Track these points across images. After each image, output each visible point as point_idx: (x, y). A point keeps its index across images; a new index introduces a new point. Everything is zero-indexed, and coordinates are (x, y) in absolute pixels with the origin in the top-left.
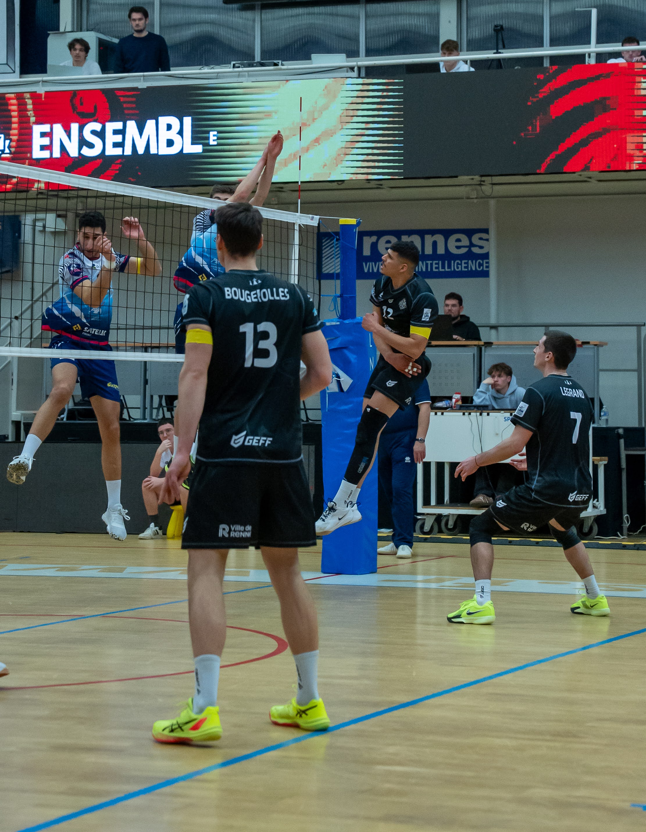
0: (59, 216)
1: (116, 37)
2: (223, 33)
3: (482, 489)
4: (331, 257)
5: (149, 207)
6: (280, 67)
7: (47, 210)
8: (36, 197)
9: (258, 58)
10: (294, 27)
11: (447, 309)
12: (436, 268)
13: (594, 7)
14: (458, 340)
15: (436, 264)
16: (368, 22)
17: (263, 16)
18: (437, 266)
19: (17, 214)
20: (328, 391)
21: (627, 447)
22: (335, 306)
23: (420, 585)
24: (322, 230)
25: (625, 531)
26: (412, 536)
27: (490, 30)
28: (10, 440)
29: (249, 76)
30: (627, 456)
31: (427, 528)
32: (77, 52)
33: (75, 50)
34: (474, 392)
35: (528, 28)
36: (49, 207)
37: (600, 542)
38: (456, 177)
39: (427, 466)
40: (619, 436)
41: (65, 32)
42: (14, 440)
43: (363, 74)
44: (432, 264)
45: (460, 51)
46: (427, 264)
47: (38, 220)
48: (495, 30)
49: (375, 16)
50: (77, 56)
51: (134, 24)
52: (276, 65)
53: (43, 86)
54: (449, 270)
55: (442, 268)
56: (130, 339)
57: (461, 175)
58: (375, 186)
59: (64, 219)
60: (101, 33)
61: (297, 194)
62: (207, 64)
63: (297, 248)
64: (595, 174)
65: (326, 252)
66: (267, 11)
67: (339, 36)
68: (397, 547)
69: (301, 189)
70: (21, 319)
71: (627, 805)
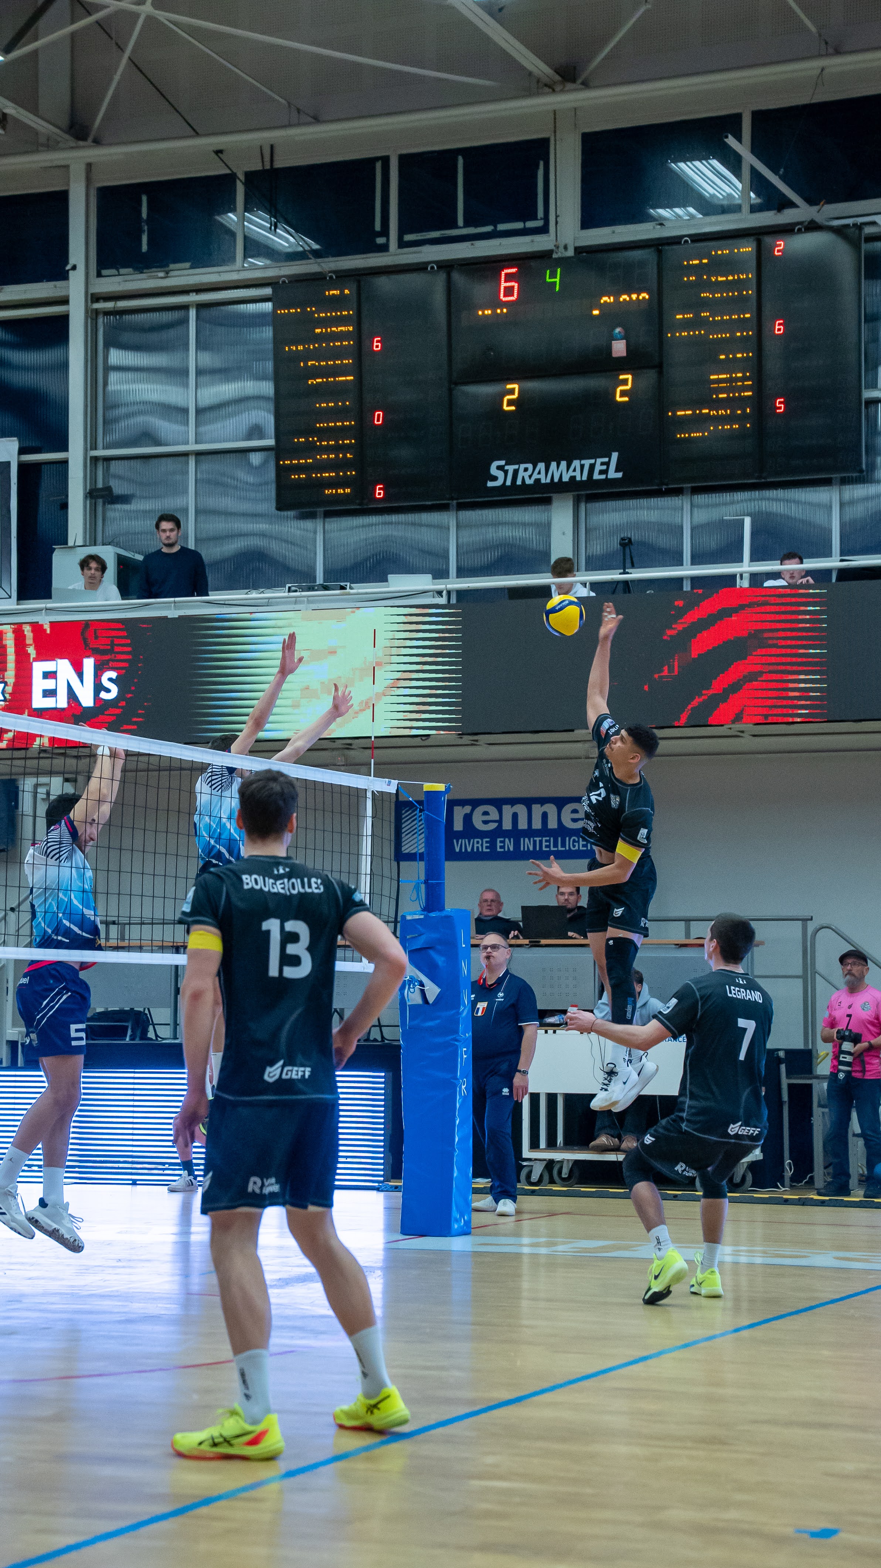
0: (66, 780)
1: (139, 553)
2: (275, 548)
3: (604, 1128)
4: (413, 833)
5: (181, 769)
6: (348, 590)
7: (51, 773)
8: (37, 756)
9: (320, 580)
10: (366, 540)
11: (562, 898)
12: (547, 846)
13: (748, 515)
14: (575, 938)
15: (546, 841)
16: (460, 535)
17: (326, 527)
18: (548, 844)
19: (13, 777)
20: (408, 1003)
21: (789, 1075)
22: (418, 894)
23: (526, 1250)
24: (401, 799)
25: (787, 1181)
26: (515, 1187)
27: (615, 544)
28: (4, 1065)
29: (309, 602)
30: (790, 1086)
31: (535, 1177)
32: (93, 571)
33: (90, 569)
34: (595, 1005)
35: (663, 541)
36: (55, 769)
37: (755, 1195)
38: (572, 731)
39: (535, 1098)
40: (779, 1061)
41: (74, 547)
42: (9, 1064)
43: (454, 601)
44: (541, 842)
45: (578, 571)
46: (535, 842)
47: (40, 785)
48: (620, 544)
49: (469, 526)
50: (92, 577)
51: (163, 536)
52: (343, 588)
53: (47, 615)
54: (564, 849)
55: (554, 847)
56: (157, 936)
57: (578, 728)
58: (470, 742)
59: (74, 783)
60: (120, 547)
61: (370, 751)
62: (255, 587)
63: (369, 821)
64: (749, 727)
65: (405, 827)
66: (332, 519)
67: (422, 551)
68: (497, 1201)
69: (375, 745)
70: (19, 911)
71: (789, 1531)
